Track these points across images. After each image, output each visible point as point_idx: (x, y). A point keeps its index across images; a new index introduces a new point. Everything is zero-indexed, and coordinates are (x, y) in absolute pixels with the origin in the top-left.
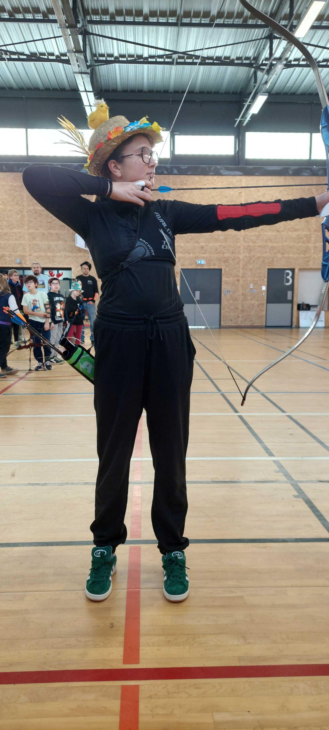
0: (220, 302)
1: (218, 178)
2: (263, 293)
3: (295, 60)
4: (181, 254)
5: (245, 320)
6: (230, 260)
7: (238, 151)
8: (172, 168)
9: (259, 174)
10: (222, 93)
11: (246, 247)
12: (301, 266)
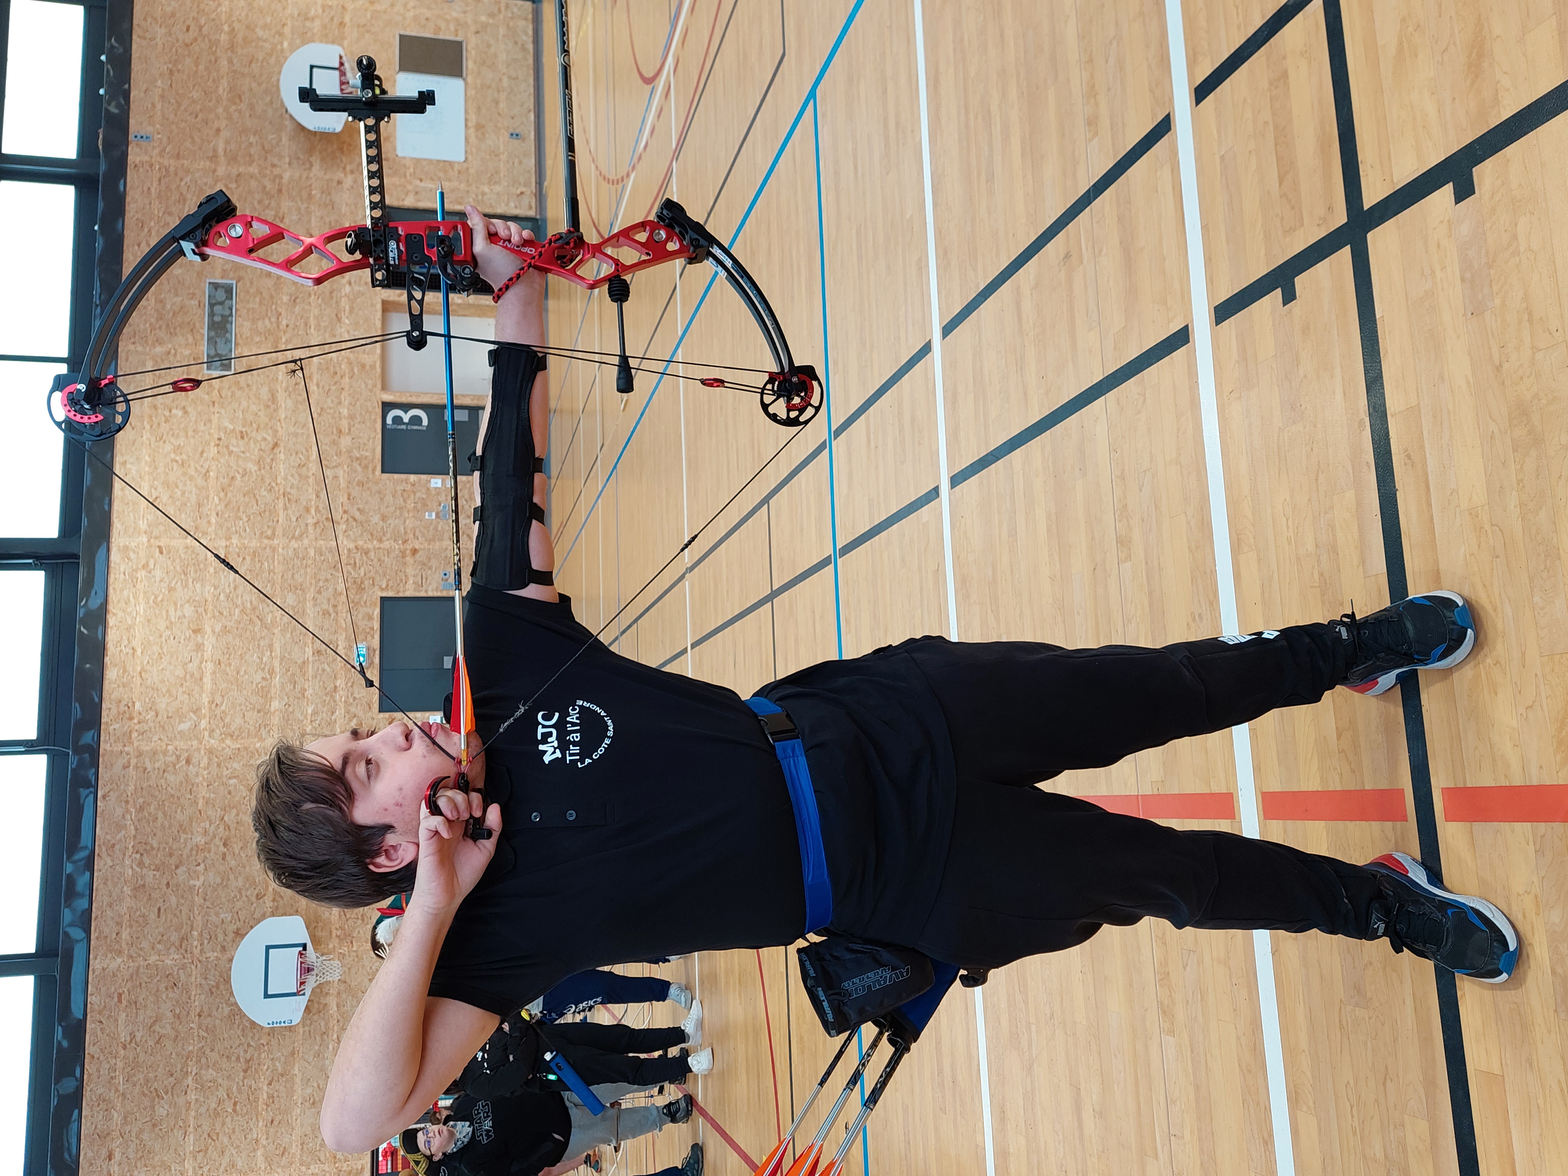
1: (115, 614)
4: (337, 712)
6: (357, 576)
7: (36, 557)
8: (78, 750)
9: (107, 499)
11: (318, 531)
12: (375, 386)
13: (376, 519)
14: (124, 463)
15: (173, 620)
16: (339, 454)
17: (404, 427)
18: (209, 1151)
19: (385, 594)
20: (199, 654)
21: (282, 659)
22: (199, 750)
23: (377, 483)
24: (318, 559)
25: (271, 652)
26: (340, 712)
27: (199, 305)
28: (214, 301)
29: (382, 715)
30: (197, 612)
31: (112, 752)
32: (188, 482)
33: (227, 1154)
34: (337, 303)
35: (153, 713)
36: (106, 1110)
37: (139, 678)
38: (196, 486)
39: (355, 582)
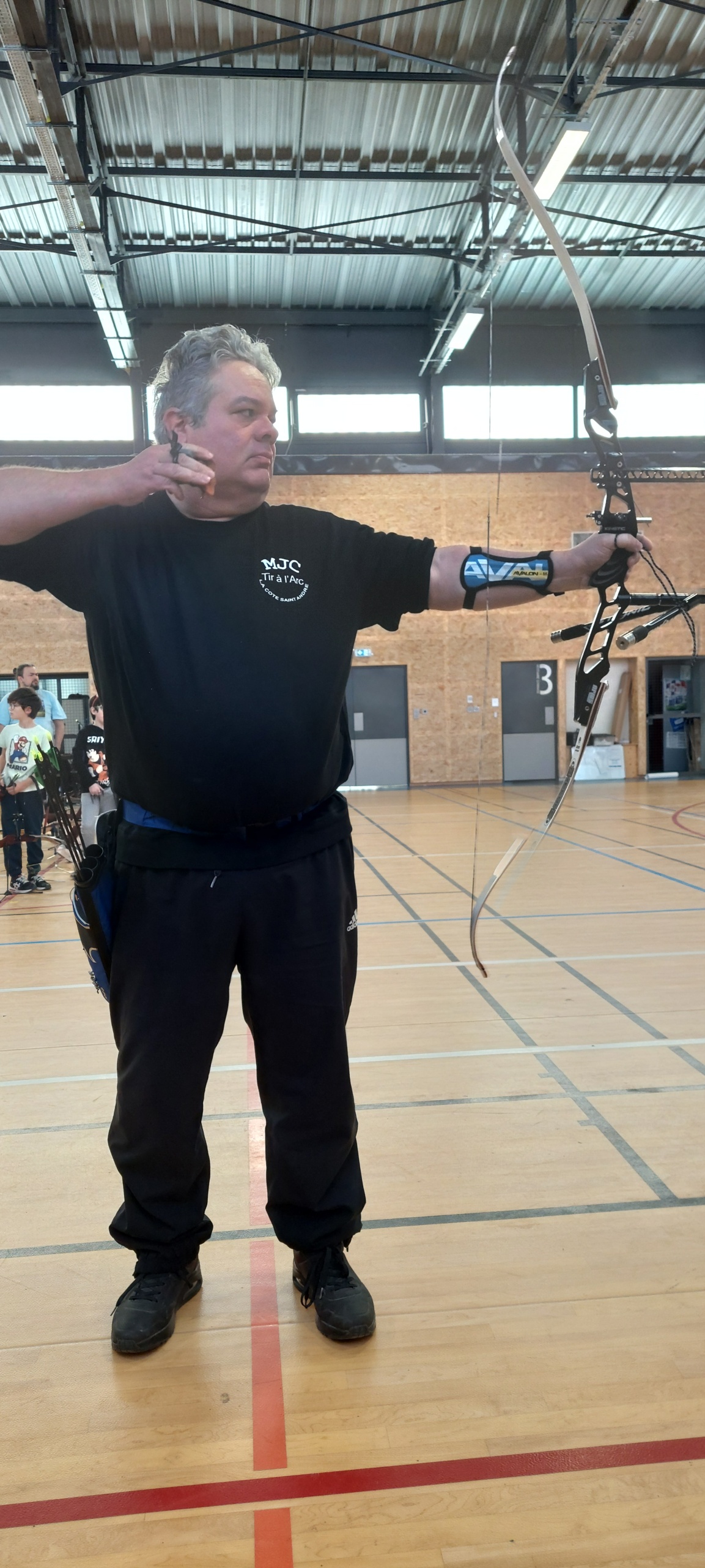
0: (406, 735)
1: (389, 480)
2: (493, 712)
3: (535, 241)
5: (461, 770)
6: (422, 646)
7: (429, 425)
9: (474, 470)
10: (390, 310)
11: (456, 618)
12: (569, 654)
13: (466, 659)
15: (387, 520)
16: (515, 630)
17: (538, 676)
19: (409, 668)
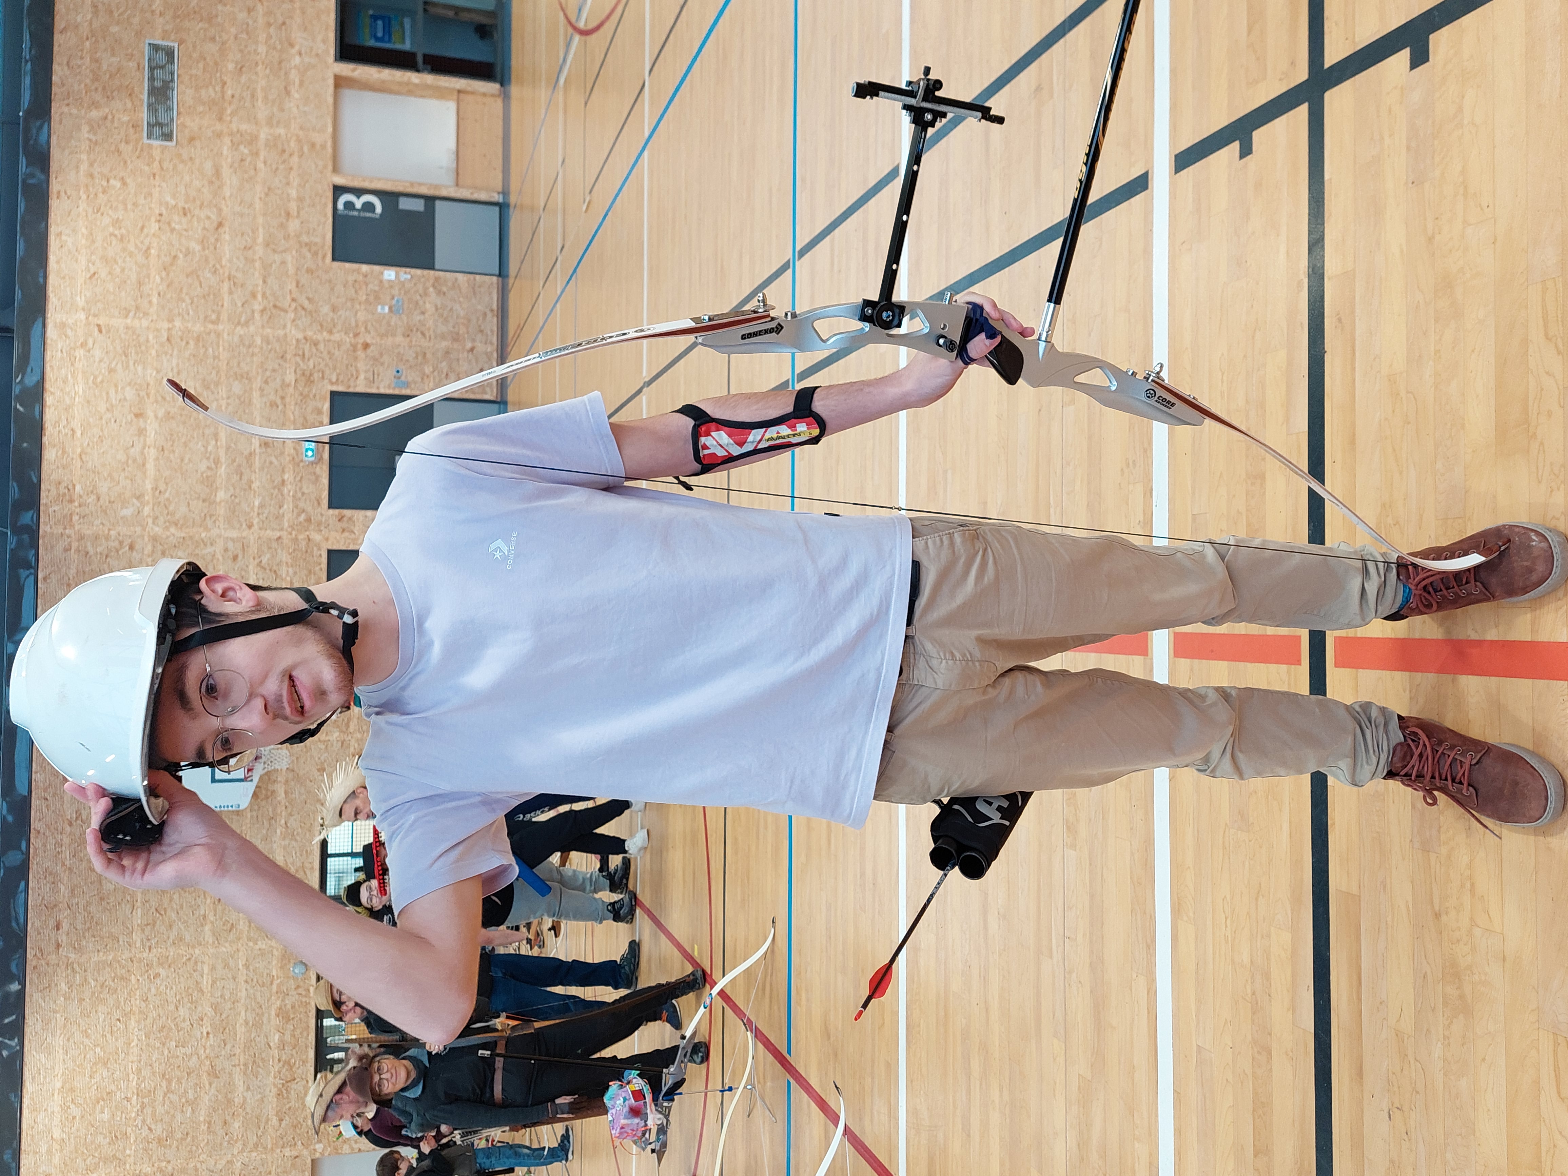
1: (52, 393)
2: (403, 279)
4: (285, 506)
6: (305, 367)
8: (18, 530)
9: (42, 271)
11: (266, 318)
13: (325, 309)
14: (60, 234)
15: (114, 402)
16: (287, 238)
17: (355, 213)
18: (157, 925)
19: (335, 388)
20: (142, 439)
21: (228, 448)
22: (142, 537)
23: (327, 272)
24: (265, 347)
25: (217, 441)
26: (288, 506)
27: (138, 66)
28: (154, 65)
29: (331, 511)
30: (139, 395)
31: (52, 534)
32: (128, 259)
33: (175, 928)
34: (286, 74)
35: (94, 497)
36: (53, 883)
37: (79, 460)
38: (136, 263)
39: (303, 374)
